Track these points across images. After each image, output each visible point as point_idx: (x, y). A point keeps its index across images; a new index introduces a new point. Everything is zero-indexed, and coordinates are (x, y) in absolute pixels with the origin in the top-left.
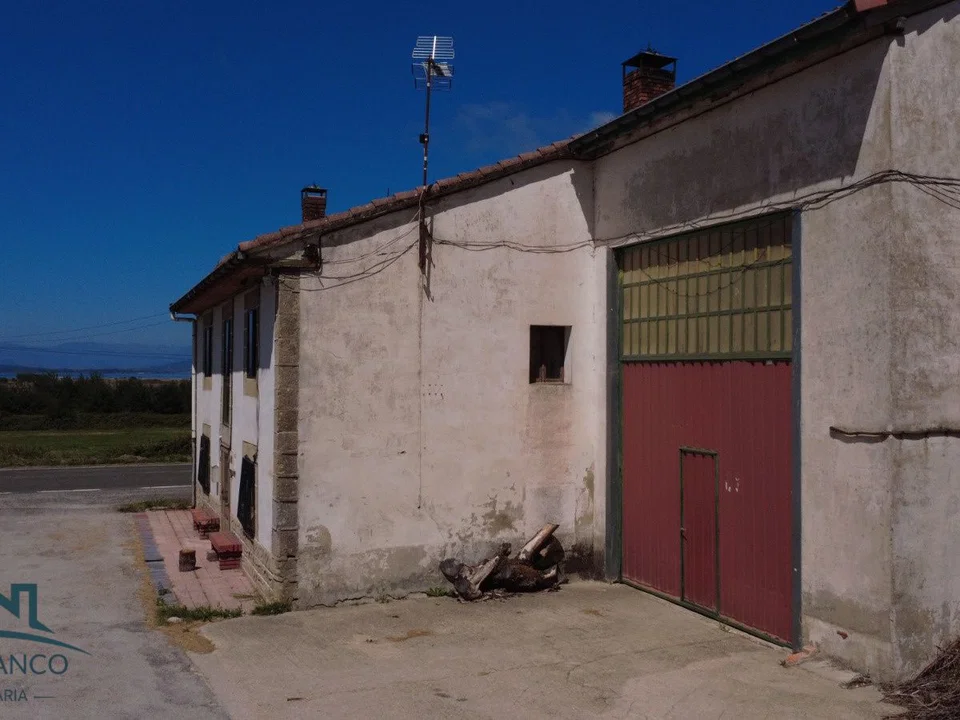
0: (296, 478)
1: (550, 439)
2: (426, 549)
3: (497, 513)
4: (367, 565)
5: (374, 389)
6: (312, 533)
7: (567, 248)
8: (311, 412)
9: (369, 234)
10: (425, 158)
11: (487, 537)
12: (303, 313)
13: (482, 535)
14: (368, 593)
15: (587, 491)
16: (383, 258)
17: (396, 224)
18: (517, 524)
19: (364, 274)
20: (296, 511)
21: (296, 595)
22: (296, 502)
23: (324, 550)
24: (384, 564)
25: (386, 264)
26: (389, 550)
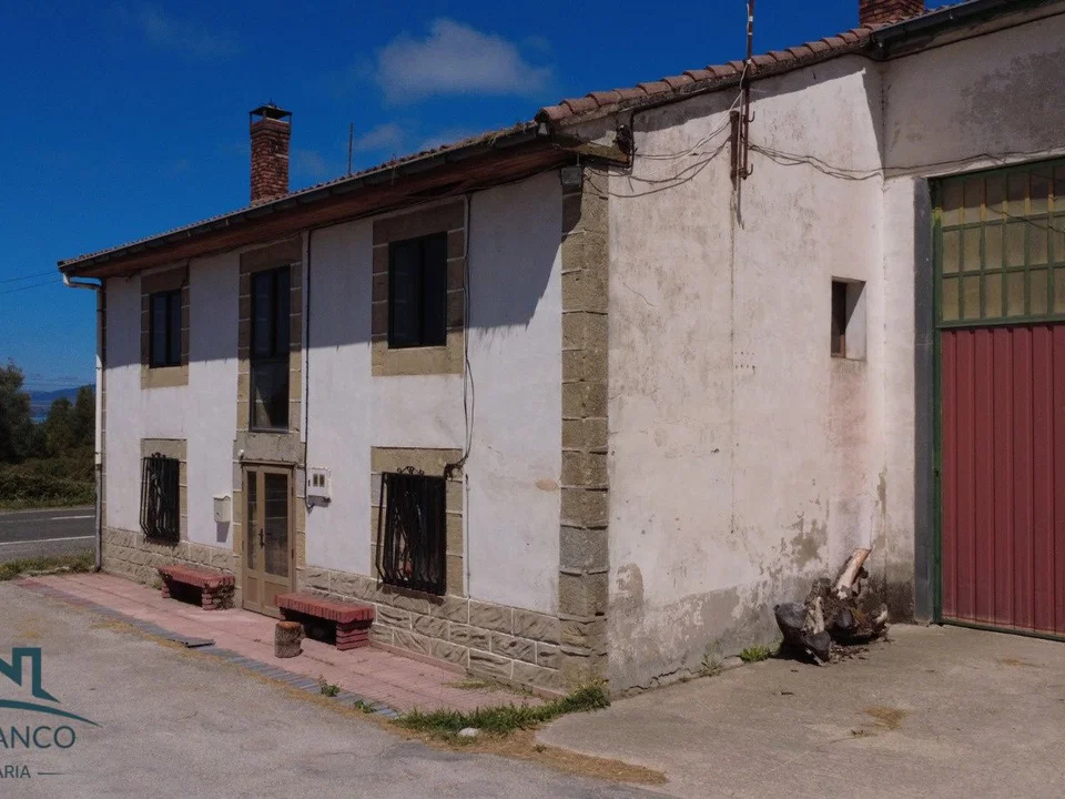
0: (605, 490)
1: (848, 433)
2: (738, 593)
3: (805, 537)
4: (681, 621)
5: (688, 356)
6: (624, 576)
7: (862, 176)
8: (622, 388)
9: (680, 121)
10: (751, 19)
11: (795, 572)
12: (612, 233)
13: (791, 570)
14: (683, 663)
15: (880, 503)
16: (695, 160)
17: (707, 111)
18: (821, 551)
19: (675, 180)
20: (605, 542)
21: (607, 675)
22: (604, 528)
23: (636, 604)
24: (697, 619)
25: (698, 168)
26: (702, 597)
